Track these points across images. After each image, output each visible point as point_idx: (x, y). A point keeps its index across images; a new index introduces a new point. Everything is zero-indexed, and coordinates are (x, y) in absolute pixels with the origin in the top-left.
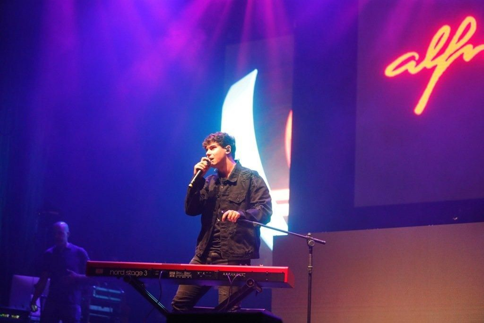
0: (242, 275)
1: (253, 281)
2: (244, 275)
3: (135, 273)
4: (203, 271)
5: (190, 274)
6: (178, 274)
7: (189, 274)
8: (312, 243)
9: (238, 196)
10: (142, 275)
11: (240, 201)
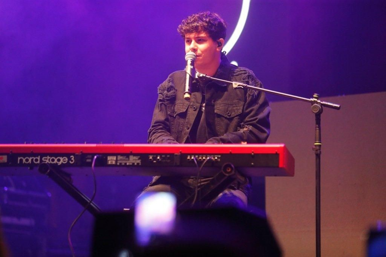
0: (216, 158)
1: (233, 166)
2: (218, 157)
3: (56, 160)
4: (157, 154)
5: (139, 159)
6: (121, 160)
7: (137, 158)
8: (316, 109)
9: (228, 108)
10: (66, 162)
11: (232, 116)
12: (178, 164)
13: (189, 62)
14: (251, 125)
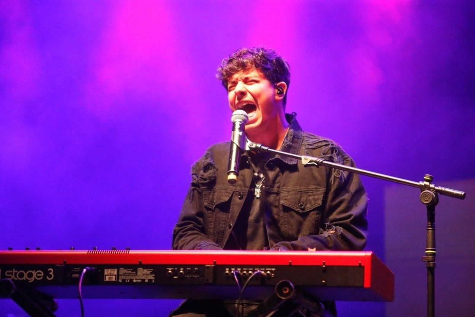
0: (269, 272)
1: (291, 284)
2: (271, 271)
3: (26, 275)
4: (179, 266)
5: (151, 273)
6: (125, 274)
7: (149, 272)
8: (426, 197)
9: (301, 197)
10: (42, 278)
11: (306, 209)
12: (211, 281)
13: (237, 126)
14: (340, 225)
